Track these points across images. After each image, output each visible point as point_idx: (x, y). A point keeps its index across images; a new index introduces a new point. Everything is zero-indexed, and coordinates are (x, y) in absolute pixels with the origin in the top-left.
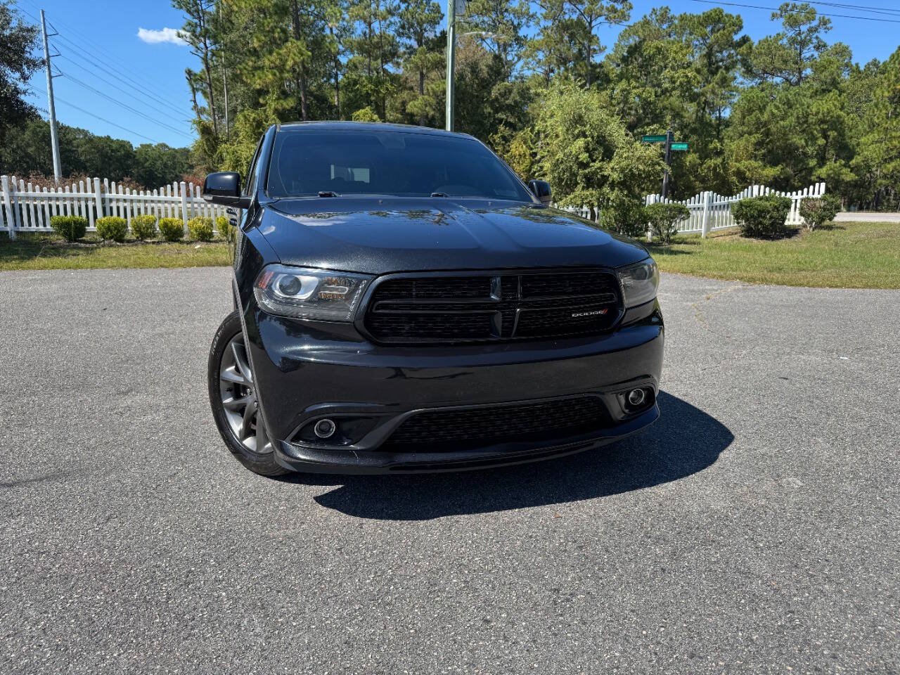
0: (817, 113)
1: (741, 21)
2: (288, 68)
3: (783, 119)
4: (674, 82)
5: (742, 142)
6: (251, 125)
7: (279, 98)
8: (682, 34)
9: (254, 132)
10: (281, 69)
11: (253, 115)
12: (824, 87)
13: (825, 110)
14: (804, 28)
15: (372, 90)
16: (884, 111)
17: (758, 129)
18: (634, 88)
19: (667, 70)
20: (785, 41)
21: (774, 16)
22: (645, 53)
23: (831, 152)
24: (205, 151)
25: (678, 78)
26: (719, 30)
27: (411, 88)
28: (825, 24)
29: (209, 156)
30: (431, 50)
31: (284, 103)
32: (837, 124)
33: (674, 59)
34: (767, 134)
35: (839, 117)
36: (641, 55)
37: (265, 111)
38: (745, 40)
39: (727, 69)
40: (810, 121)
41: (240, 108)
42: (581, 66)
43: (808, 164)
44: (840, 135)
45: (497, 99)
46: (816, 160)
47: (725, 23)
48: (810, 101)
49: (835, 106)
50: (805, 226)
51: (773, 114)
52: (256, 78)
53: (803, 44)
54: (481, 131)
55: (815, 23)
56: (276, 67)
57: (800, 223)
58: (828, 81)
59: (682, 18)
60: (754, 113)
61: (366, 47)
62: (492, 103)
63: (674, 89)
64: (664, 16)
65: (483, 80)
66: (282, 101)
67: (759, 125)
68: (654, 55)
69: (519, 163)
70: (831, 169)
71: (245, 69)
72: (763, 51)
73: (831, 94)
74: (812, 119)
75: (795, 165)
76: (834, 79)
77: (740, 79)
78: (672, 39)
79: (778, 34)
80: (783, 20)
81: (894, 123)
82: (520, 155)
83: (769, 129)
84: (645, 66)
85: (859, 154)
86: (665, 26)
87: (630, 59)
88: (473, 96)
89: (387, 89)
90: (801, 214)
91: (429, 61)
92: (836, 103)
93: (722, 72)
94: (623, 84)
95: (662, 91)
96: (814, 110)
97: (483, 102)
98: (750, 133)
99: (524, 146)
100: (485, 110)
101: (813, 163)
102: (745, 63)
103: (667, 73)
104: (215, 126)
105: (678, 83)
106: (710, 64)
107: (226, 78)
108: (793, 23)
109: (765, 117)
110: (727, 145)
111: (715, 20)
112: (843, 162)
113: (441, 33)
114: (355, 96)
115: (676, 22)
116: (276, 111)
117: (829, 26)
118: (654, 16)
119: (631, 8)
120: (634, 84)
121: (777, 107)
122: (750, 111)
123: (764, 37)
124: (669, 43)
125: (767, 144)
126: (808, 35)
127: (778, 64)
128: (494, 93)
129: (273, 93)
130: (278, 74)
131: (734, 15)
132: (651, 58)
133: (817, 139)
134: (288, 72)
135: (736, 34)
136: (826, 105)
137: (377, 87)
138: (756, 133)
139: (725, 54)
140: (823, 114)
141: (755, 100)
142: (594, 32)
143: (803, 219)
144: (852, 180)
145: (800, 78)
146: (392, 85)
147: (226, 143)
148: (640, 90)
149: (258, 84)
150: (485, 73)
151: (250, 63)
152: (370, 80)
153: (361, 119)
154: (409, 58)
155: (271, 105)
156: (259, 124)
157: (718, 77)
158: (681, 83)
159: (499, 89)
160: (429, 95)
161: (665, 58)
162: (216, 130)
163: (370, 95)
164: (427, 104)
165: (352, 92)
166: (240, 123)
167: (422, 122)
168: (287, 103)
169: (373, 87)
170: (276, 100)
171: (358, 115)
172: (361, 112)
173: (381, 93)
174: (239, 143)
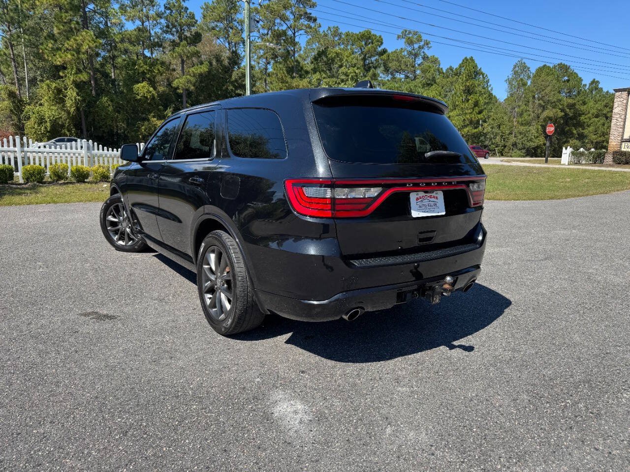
1: (382, 39)
2: (83, 51)
4: (348, 76)
6: (53, 92)
7: (76, 73)
8: (348, 44)
9: (55, 98)
10: (78, 51)
11: (54, 85)
12: (429, 82)
14: (416, 46)
15: (147, 70)
16: (461, 98)
18: (324, 78)
20: (406, 53)
21: (399, 37)
22: (329, 56)
24: (11, 110)
25: (350, 73)
26: (369, 44)
27: (174, 70)
28: (427, 44)
29: (16, 115)
30: (189, 44)
31: (82, 77)
33: (347, 60)
36: (327, 57)
37: (63, 81)
38: (384, 51)
39: (375, 68)
41: (39, 78)
42: (290, 62)
45: (236, 81)
47: (372, 41)
48: (422, 90)
49: (437, 94)
52: (58, 56)
53: (416, 55)
55: (422, 43)
56: (74, 50)
58: (431, 78)
59: (347, 35)
61: (142, 39)
62: (232, 83)
64: (336, 33)
65: (225, 67)
66: (79, 75)
68: (335, 57)
71: (46, 49)
72: (394, 58)
73: (434, 86)
76: (434, 77)
77: (381, 75)
78: (342, 47)
79: (402, 49)
80: (404, 40)
81: (467, 105)
84: (329, 63)
86: (336, 39)
87: (319, 59)
88: (220, 78)
89: (158, 70)
91: (189, 52)
92: (437, 92)
93: (373, 71)
94: (317, 76)
95: (340, 81)
97: (227, 82)
100: (229, 88)
102: (385, 65)
103: (343, 69)
104: (19, 92)
105: (350, 77)
106: (364, 65)
107: (26, 55)
108: (410, 42)
111: (367, 37)
113: (195, 33)
114: (134, 73)
115: (343, 36)
116: (74, 82)
117: (429, 46)
118: (329, 32)
119: (320, 26)
120: (324, 75)
123: (395, 50)
124: (340, 49)
126: (419, 50)
127: (403, 67)
128: (234, 77)
129: (72, 69)
130: (76, 55)
131: (378, 35)
132: (333, 60)
134: (84, 54)
135: (380, 47)
137: (151, 68)
139: (373, 59)
142: (297, 40)
145: (415, 77)
146: (161, 66)
147: (29, 105)
148: (328, 80)
149: (58, 61)
150: (226, 62)
151: (50, 45)
152: (145, 63)
153: (141, 90)
154: (174, 49)
155: (70, 78)
156: (59, 91)
157: (370, 73)
158: (352, 76)
159: (237, 74)
160: (190, 75)
161: (341, 60)
162: (20, 95)
163: (146, 73)
164: (189, 81)
165: (131, 70)
166: (44, 89)
167: (184, 94)
168: (84, 77)
169: (148, 68)
170: (74, 74)
171: (138, 88)
172: (140, 85)
173: (154, 72)
174: (41, 105)
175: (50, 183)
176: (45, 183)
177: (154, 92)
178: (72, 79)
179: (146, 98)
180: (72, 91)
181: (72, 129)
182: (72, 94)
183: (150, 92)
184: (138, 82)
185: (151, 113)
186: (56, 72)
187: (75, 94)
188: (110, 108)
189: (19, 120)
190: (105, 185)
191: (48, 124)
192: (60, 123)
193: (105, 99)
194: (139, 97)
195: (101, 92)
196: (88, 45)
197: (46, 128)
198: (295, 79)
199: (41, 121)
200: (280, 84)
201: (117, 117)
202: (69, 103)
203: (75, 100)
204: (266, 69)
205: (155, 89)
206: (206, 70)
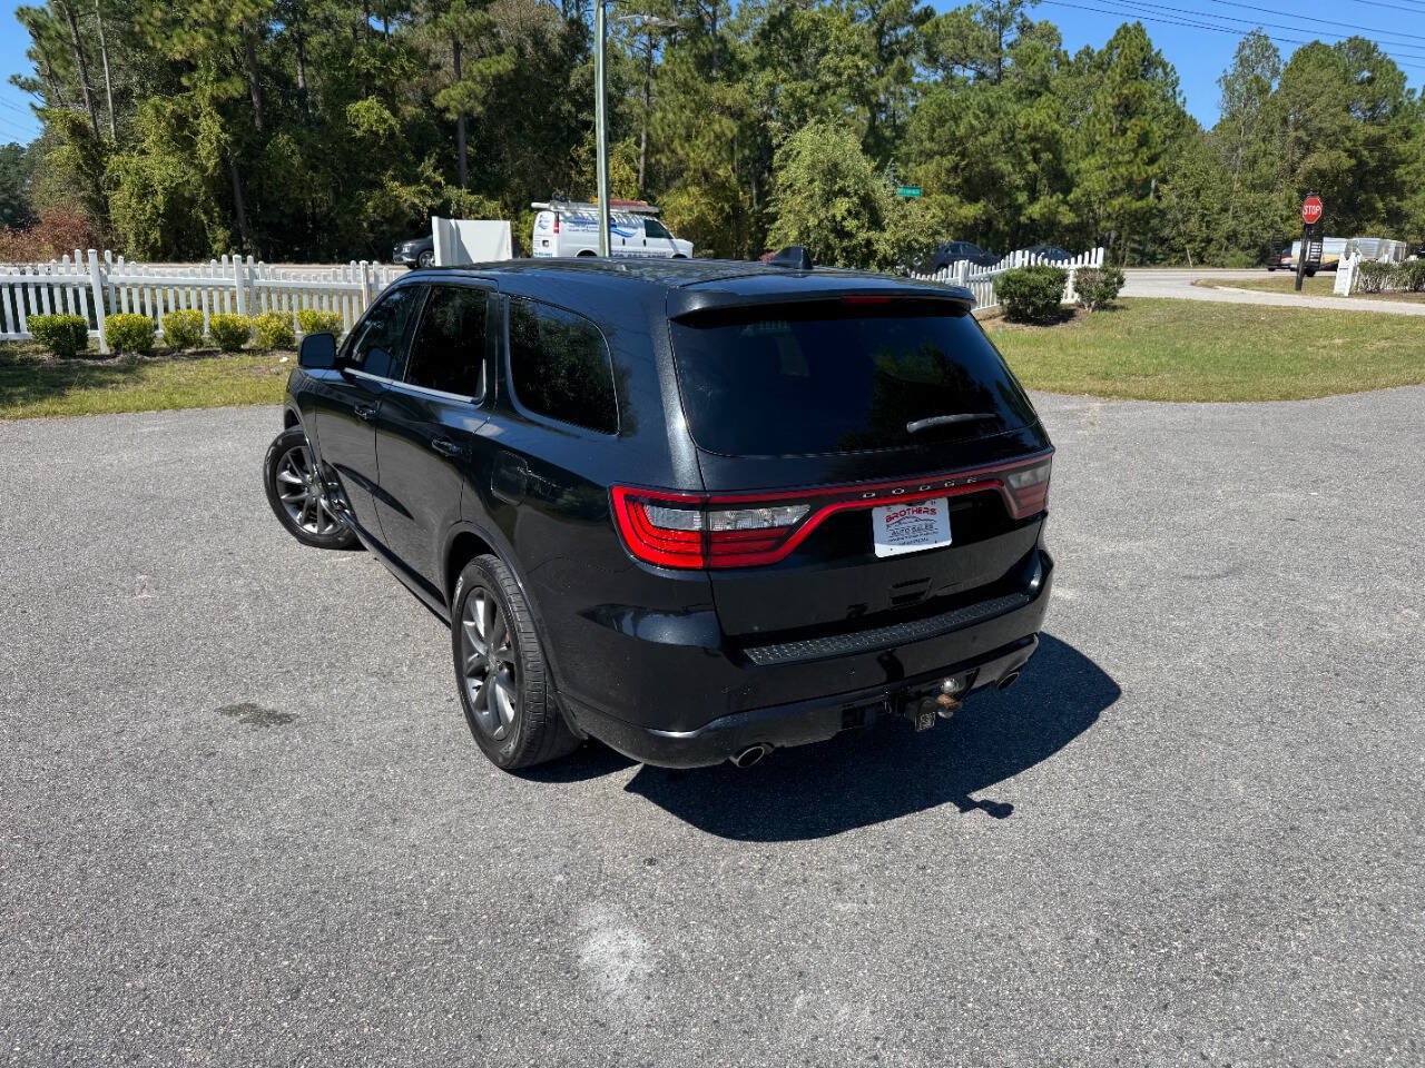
0: (1027, 126)
2: (232, 25)
3: (984, 134)
4: (840, 75)
5: (932, 166)
6: (168, 124)
7: (218, 80)
9: (173, 136)
10: (220, 27)
11: (170, 107)
12: (1033, 88)
13: (1038, 122)
15: (375, 68)
16: (1108, 125)
17: (952, 147)
18: (784, 81)
19: (828, 56)
20: (979, 17)
22: (796, 28)
23: (1043, 184)
24: (79, 167)
25: (846, 68)
27: (438, 67)
29: (89, 176)
30: (471, 5)
31: (230, 88)
32: (1052, 143)
33: (837, 38)
34: (963, 155)
35: (1054, 132)
36: (790, 29)
37: (190, 98)
38: (928, 14)
39: (905, 54)
40: (1019, 137)
41: (137, 91)
42: (703, 43)
43: (1017, 200)
44: (1055, 157)
45: (579, 90)
46: (1026, 193)
48: (1016, 107)
49: (1049, 117)
50: (1081, 306)
51: (972, 127)
52: (175, 40)
53: (1003, 22)
54: (558, 141)
56: (211, 24)
57: (1073, 301)
58: (1037, 78)
60: (948, 124)
62: (570, 96)
63: (839, 85)
65: (552, 57)
66: (224, 84)
67: (955, 141)
68: (810, 30)
69: (620, 193)
70: (1046, 206)
71: (149, 23)
72: (951, 29)
73: (1043, 98)
74: (1020, 135)
75: (998, 200)
76: (1045, 76)
77: (919, 70)
78: (828, 4)
79: (970, 6)
81: (1121, 143)
82: (621, 181)
83: (965, 149)
84: (797, 45)
85: (1078, 186)
87: (773, 35)
88: (543, 84)
89: (402, 68)
90: (1076, 290)
91: (471, 25)
92: (1051, 112)
93: (900, 61)
94: (767, 76)
95: (821, 88)
96: (1022, 121)
97: (557, 95)
98: (942, 154)
99: (627, 168)
100: (562, 108)
101: (1022, 197)
102: (929, 46)
103: (828, 60)
104: (95, 124)
105: (845, 77)
106: (881, 47)
107: (105, 36)
109: (962, 131)
110: (911, 170)
112: (1061, 197)
114: (348, 76)
116: (214, 100)
120: (783, 75)
121: (977, 117)
122: (942, 121)
123: (953, 10)
125: (963, 169)
126: (1010, 9)
127: (972, 52)
128: (574, 82)
129: (208, 69)
130: (216, 37)
132: (805, 37)
133: (1027, 163)
134: (233, 33)
136: (1036, 115)
137: (385, 63)
138: (951, 153)
139: (901, 32)
140: (1034, 128)
141: (947, 104)
143: (1077, 295)
144: (1072, 223)
145: (1000, 74)
146: (408, 59)
147: (117, 153)
148: (793, 85)
149: (177, 52)
150: (556, 48)
151: (158, 14)
152: (373, 51)
153: (363, 116)
154: (436, 17)
155: (204, 89)
156: (181, 121)
157: (893, 67)
158: (849, 77)
159: (582, 75)
160: (474, 80)
161: (825, 37)
162: (96, 130)
163: (374, 77)
164: (471, 95)
165: (340, 69)
166: (148, 119)
167: (461, 123)
168: (235, 88)
169: (378, 64)
170: (212, 82)
171: (357, 111)
172: (361, 105)
173: (393, 73)
174: (143, 152)
175: (165, 353)
176: (154, 353)
177: (393, 121)
178: (208, 94)
179: (377, 134)
180: (210, 122)
181: (212, 208)
182: (210, 128)
183: (385, 121)
184: (357, 98)
185: (387, 170)
186: (172, 76)
187: (217, 129)
188: (296, 160)
189: (98, 189)
190: (285, 359)
191: (160, 198)
192: (186, 194)
193: (283, 139)
194: (359, 134)
195: (273, 122)
196: (243, 12)
197: (155, 207)
198: (715, 85)
199: (145, 191)
200: (681, 97)
201: (312, 179)
202: (205, 150)
203: (218, 141)
204: (649, 59)
205: (395, 112)
206: (510, 66)
